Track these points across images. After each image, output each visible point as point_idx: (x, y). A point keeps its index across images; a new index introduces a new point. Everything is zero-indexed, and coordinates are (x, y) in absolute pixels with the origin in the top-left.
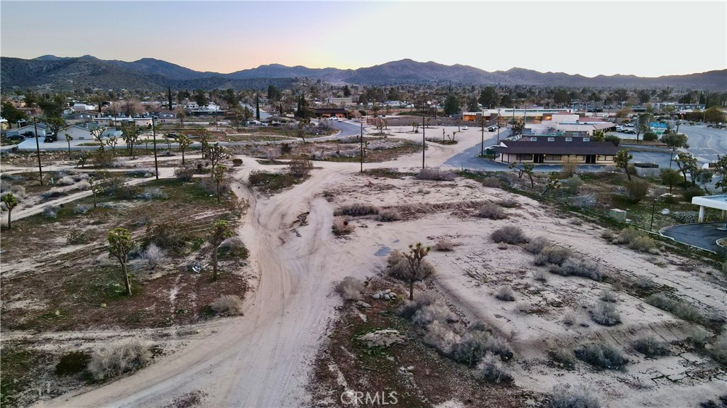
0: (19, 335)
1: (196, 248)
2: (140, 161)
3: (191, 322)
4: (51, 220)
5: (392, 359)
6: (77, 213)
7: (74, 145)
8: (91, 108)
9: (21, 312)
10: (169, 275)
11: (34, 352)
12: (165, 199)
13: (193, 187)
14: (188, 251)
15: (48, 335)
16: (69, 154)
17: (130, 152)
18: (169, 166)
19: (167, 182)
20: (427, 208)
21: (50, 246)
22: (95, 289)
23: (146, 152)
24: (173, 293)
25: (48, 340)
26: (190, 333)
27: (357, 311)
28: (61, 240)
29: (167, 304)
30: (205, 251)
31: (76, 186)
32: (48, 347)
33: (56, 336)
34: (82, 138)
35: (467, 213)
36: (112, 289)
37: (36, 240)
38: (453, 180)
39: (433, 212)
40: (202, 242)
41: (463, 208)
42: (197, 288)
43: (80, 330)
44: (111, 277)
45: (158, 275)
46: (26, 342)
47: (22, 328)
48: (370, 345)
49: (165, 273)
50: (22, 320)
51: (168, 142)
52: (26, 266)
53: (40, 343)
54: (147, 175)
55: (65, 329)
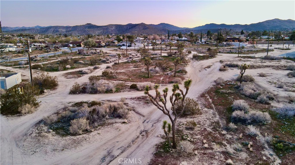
0: (121, 82)
1: (170, 70)
2: (156, 52)
3: (166, 84)
4: (129, 63)
5: (227, 95)
6: (136, 62)
7: (136, 48)
8: (142, 39)
9: (122, 78)
10: (161, 75)
11: (125, 85)
12: (163, 60)
13: (172, 58)
14: (168, 71)
15: (128, 82)
16: (135, 50)
17: (153, 49)
18: (165, 53)
19: (164, 56)
20: (262, 66)
21: (129, 68)
22: (140, 76)
23: (159, 50)
24: (162, 79)
25: (128, 83)
26: (165, 86)
27: (220, 86)
28: (131, 67)
29: (160, 80)
30: (173, 71)
31: (136, 57)
32: (128, 84)
33: (130, 83)
34: (138, 46)
35: (280, 68)
36: (145, 76)
37: (125, 66)
38: (280, 60)
39: (264, 67)
40: (173, 69)
41: (279, 67)
42: (169, 78)
43: (136, 82)
44: (145, 74)
45: (158, 75)
46: (122, 83)
47: (122, 81)
48: (221, 92)
49: (160, 74)
50: (122, 79)
51: (166, 48)
52: (122, 71)
53: (126, 83)
54: (158, 54)
55: (132, 82)
